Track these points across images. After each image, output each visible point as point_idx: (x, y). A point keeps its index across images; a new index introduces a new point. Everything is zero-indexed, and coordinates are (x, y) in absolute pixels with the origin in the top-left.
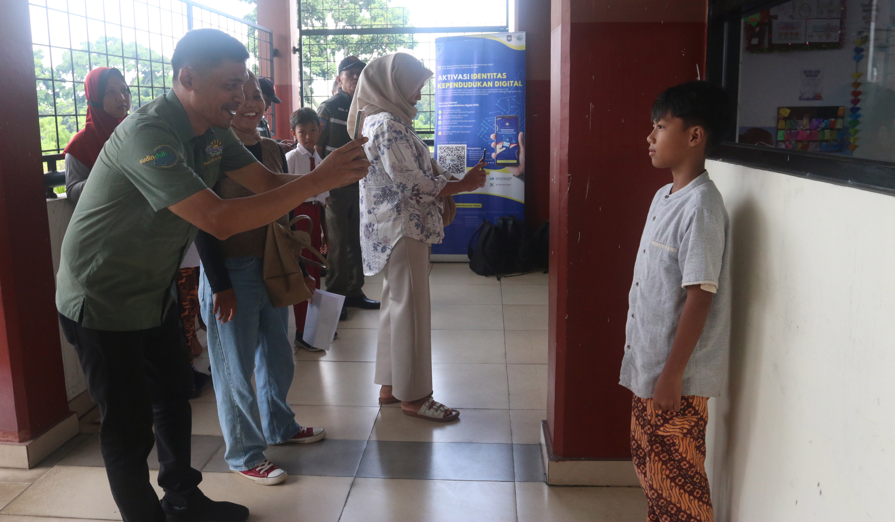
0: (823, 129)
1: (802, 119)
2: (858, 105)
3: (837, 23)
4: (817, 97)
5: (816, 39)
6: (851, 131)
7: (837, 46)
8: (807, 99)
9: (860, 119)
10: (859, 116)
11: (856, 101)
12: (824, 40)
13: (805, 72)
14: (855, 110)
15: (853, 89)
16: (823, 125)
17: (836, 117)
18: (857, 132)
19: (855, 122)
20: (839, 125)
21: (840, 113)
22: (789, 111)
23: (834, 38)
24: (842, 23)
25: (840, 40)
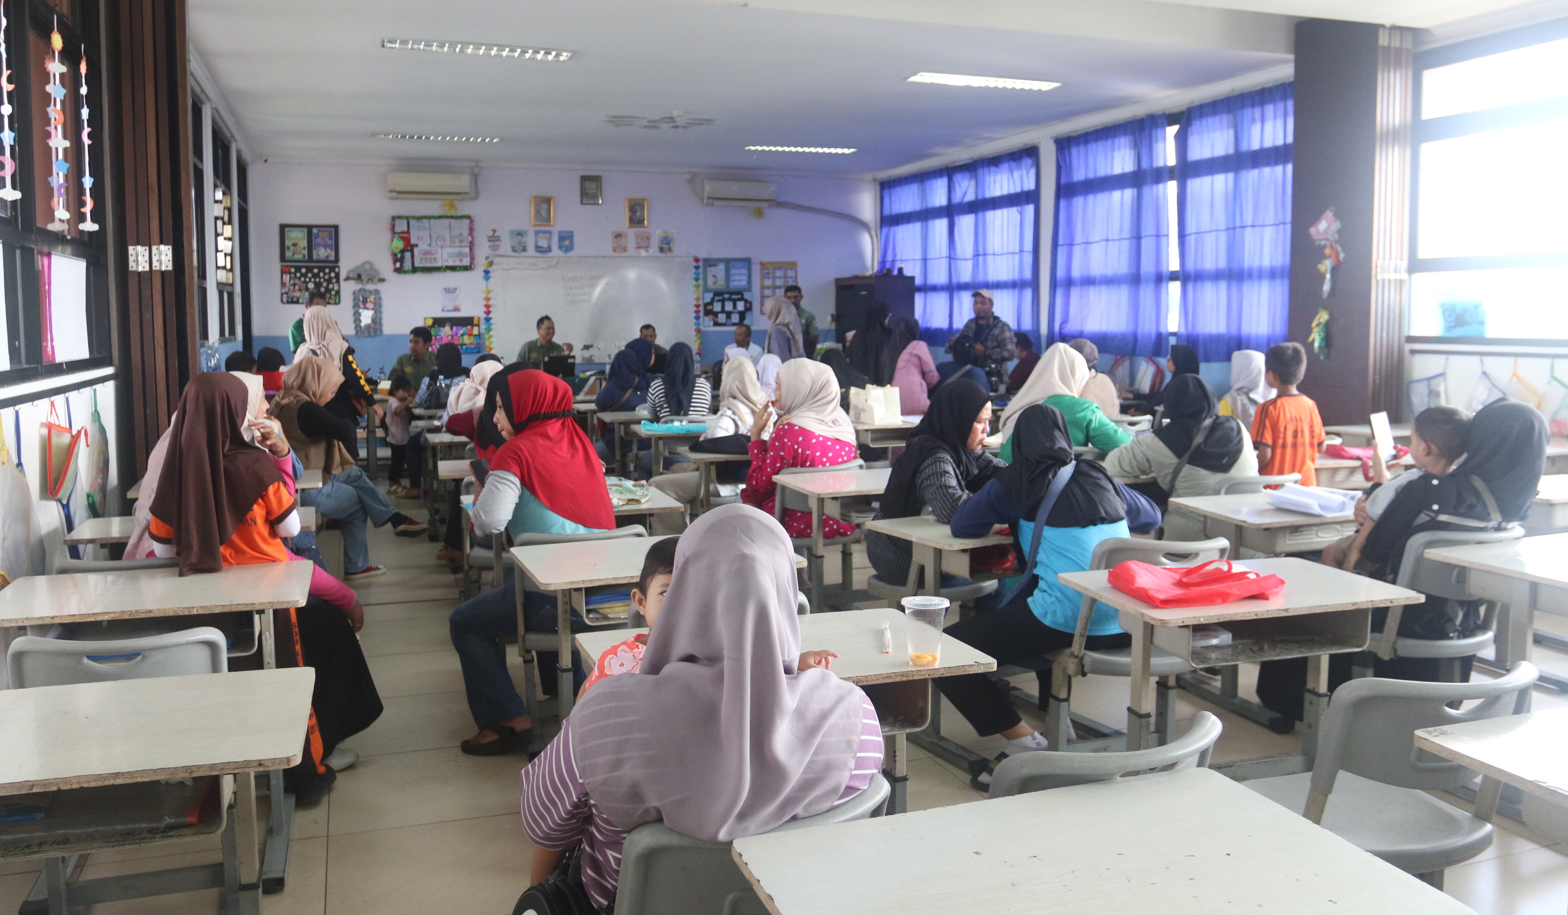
0: (462, 335)
1: (444, 326)
2: (490, 315)
3: (467, 250)
4: (457, 309)
5: (451, 263)
6: (486, 336)
7: (466, 268)
8: (449, 311)
9: (492, 327)
10: (491, 324)
11: (488, 313)
12: (458, 263)
13: (445, 289)
14: (488, 320)
15: (485, 303)
16: (461, 332)
17: (473, 325)
18: (491, 337)
19: (489, 330)
20: (475, 331)
21: (475, 322)
22: (431, 321)
23: (466, 262)
24: (471, 250)
25: (471, 263)
